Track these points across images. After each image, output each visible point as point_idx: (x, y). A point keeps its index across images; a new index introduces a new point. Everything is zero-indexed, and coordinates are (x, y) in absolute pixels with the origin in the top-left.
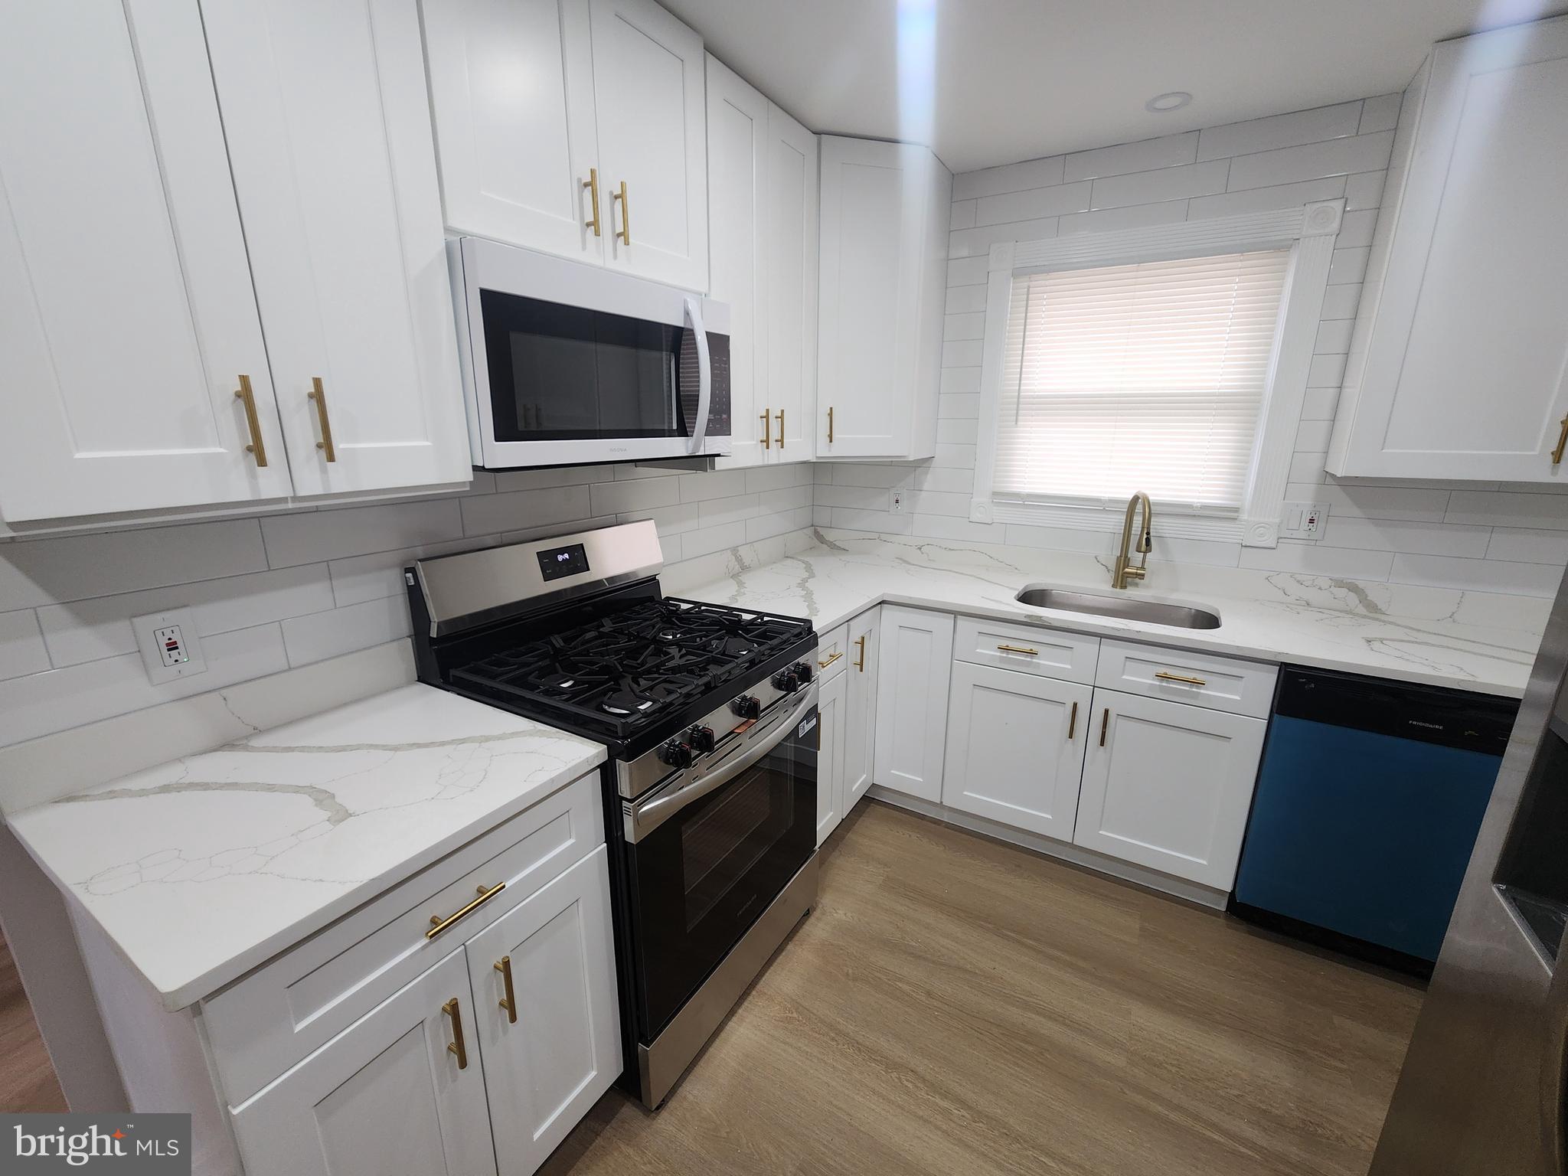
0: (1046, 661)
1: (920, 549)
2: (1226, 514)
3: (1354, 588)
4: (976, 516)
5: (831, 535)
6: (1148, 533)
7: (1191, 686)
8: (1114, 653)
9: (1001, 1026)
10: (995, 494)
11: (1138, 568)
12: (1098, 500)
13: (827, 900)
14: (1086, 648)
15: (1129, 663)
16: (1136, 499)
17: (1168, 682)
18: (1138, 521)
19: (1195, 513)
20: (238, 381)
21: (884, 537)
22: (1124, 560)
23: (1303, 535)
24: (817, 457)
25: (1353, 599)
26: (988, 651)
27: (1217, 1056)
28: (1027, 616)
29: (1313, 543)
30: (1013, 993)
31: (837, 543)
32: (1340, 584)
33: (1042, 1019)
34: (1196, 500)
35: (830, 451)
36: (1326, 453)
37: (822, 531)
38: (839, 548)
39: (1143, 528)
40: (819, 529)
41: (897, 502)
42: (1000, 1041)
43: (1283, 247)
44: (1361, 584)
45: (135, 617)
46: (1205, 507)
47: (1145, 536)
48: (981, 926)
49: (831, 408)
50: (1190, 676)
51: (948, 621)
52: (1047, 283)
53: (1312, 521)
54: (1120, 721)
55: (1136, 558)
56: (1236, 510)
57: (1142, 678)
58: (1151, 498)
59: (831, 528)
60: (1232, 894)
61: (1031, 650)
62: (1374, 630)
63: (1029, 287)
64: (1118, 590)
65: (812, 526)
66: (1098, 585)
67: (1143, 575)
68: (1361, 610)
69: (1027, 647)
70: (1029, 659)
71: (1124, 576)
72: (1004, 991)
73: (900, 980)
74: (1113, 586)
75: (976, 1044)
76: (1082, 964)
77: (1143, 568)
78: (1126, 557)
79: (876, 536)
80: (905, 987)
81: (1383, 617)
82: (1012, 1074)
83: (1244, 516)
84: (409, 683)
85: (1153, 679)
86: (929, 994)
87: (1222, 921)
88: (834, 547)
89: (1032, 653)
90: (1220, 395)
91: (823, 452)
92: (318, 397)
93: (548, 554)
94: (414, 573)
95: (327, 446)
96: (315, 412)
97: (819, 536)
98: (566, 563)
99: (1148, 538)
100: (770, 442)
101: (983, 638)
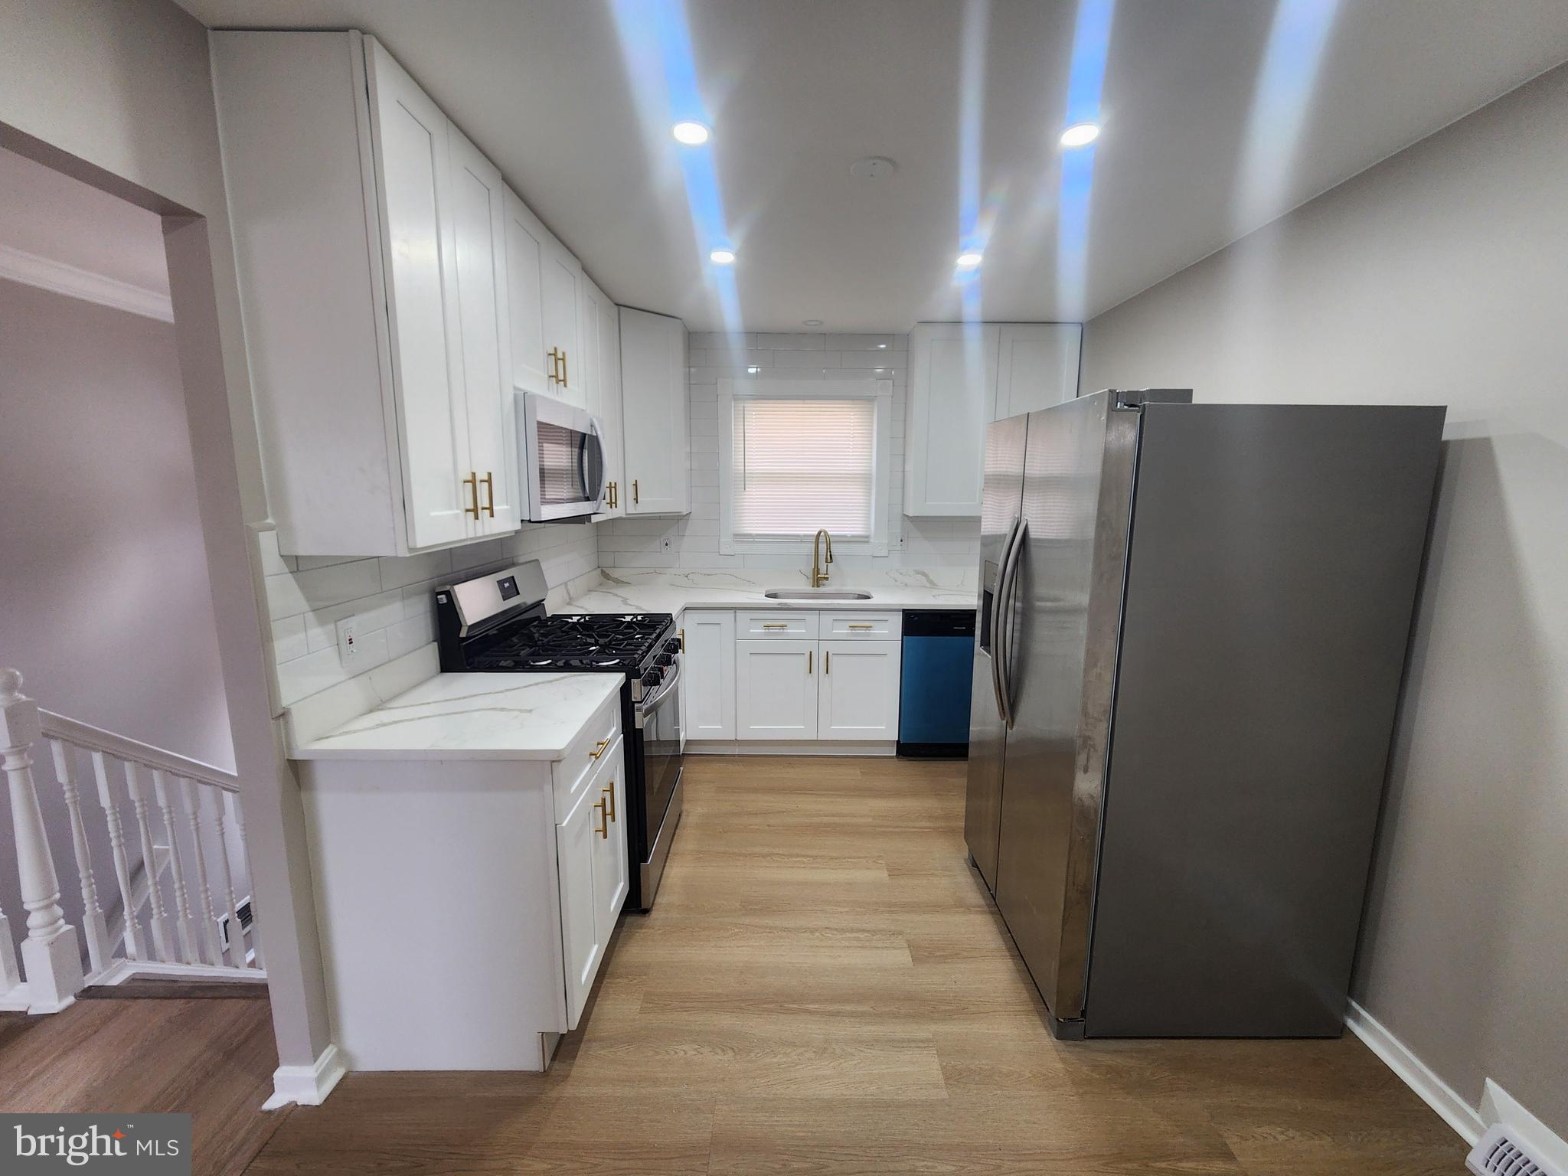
0: (793, 630)
1: (686, 576)
2: (864, 540)
3: (924, 573)
4: (724, 551)
5: (615, 574)
6: (830, 552)
7: (866, 630)
8: (827, 618)
10: (735, 535)
11: (826, 575)
13: (686, 807)
14: (812, 618)
15: (836, 623)
16: (820, 533)
17: (855, 630)
18: (822, 547)
20: (470, 474)
21: (659, 570)
22: (817, 570)
23: (899, 548)
24: (627, 514)
25: (924, 578)
26: (758, 630)
28: (779, 604)
29: (903, 552)
31: (620, 579)
32: (918, 572)
34: (848, 533)
35: (635, 509)
36: (903, 505)
37: (607, 571)
38: (623, 582)
39: (826, 549)
40: (605, 569)
41: (667, 545)
43: (870, 400)
44: (926, 571)
45: (339, 620)
46: (853, 536)
47: (829, 554)
49: (636, 481)
50: (864, 623)
51: (730, 615)
52: (755, 405)
53: (902, 541)
54: (835, 658)
55: (823, 566)
56: (867, 537)
57: (843, 631)
58: (829, 533)
59: (614, 567)
60: (898, 742)
61: (782, 625)
62: (935, 592)
63: (744, 407)
64: (816, 588)
65: (599, 567)
66: (806, 587)
67: (830, 578)
68: (928, 585)
69: (779, 623)
70: (782, 631)
71: (818, 580)
73: (751, 825)
74: (811, 584)
77: (829, 574)
78: (818, 568)
79: (653, 570)
81: (936, 586)
83: (872, 540)
84: (438, 674)
85: (848, 629)
87: (896, 759)
88: (618, 582)
89: (782, 627)
90: (855, 475)
91: (631, 510)
92: (489, 481)
93: (501, 583)
94: (448, 594)
95: (491, 508)
96: (483, 490)
97: (605, 575)
98: (509, 588)
99: (831, 555)
100: (611, 503)
101: (753, 622)
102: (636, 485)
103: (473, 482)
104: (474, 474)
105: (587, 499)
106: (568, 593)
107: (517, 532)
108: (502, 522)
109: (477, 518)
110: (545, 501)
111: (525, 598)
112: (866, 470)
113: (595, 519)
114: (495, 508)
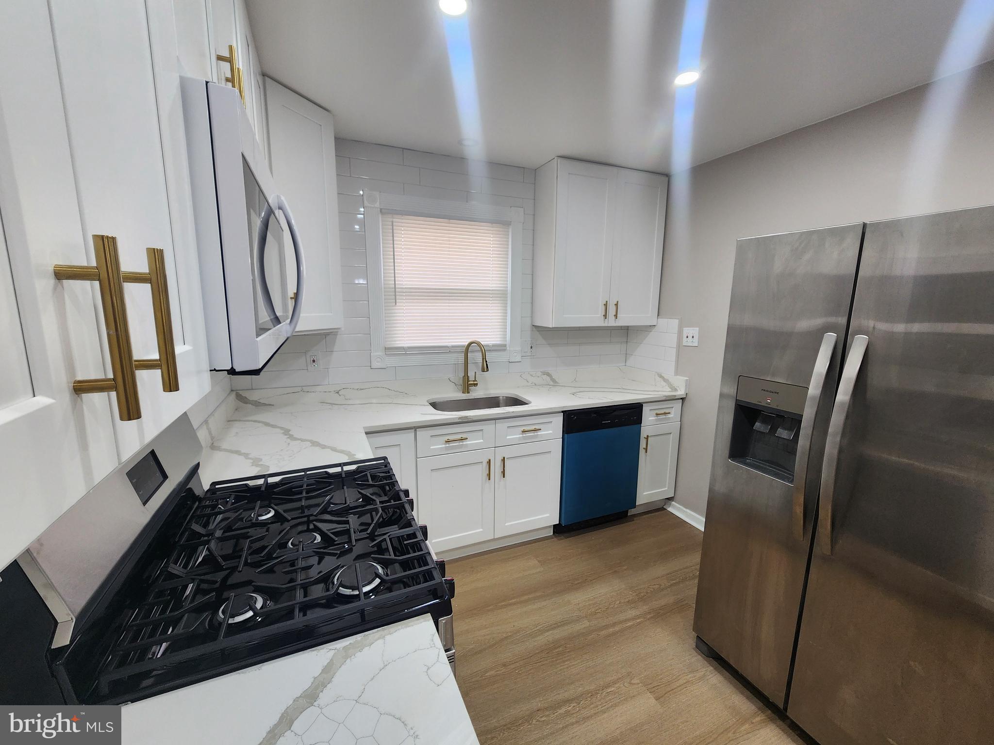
0: (472, 441)
1: (338, 393)
2: (502, 348)
3: (548, 375)
4: (375, 364)
5: (253, 396)
6: (486, 362)
7: (535, 433)
8: (502, 426)
9: (543, 650)
10: (386, 349)
11: (474, 381)
12: (447, 347)
14: (488, 427)
15: (508, 429)
16: (469, 343)
17: (526, 434)
19: (490, 349)
21: (305, 389)
22: (466, 377)
23: (531, 354)
25: (548, 378)
26: (438, 445)
27: (603, 594)
28: (460, 418)
29: (532, 357)
30: (531, 631)
31: (261, 401)
32: (544, 374)
33: (551, 632)
34: (489, 343)
36: (532, 317)
37: (244, 394)
38: (265, 404)
39: (483, 359)
40: (241, 392)
41: (314, 361)
42: (549, 658)
43: (505, 224)
44: (550, 372)
46: (494, 345)
48: (489, 611)
50: (533, 428)
51: (411, 435)
52: (403, 221)
53: (531, 347)
54: (510, 461)
56: (505, 346)
57: (515, 436)
59: (253, 389)
60: (559, 525)
61: (461, 438)
63: (392, 222)
64: (467, 394)
66: (457, 393)
67: (477, 384)
68: (552, 383)
69: (459, 437)
70: (461, 443)
71: (467, 385)
72: (528, 633)
74: (463, 392)
75: (545, 669)
76: (538, 594)
77: (475, 380)
78: (467, 376)
79: (299, 389)
80: (492, 673)
81: (558, 384)
82: (568, 668)
83: (508, 348)
85: (520, 434)
86: (504, 665)
88: (260, 405)
89: (462, 439)
90: (492, 290)
97: (240, 398)
99: (487, 365)
101: (434, 439)
106: (210, 433)
112: (501, 287)
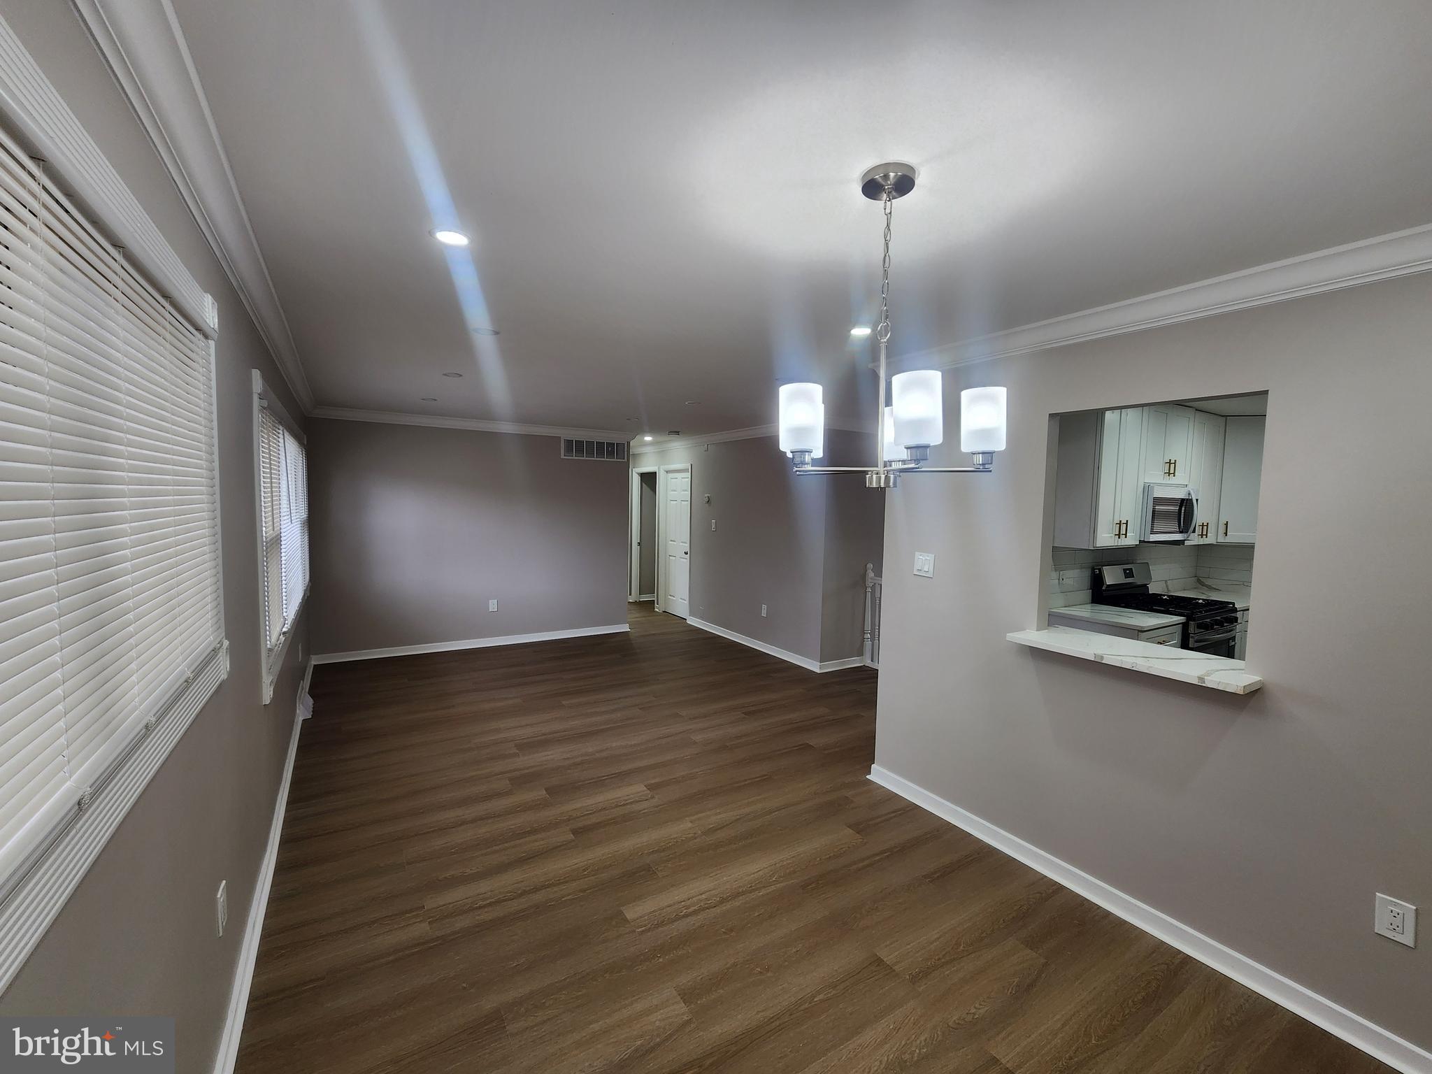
5: (1210, 583)
24: (1217, 542)
35: (1225, 539)
49: (1227, 522)
59: (1209, 578)
65: (1194, 576)
84: (1089, 603)
88: (1210, 588)
91: (1221, 539)
92: (1127, 524)
93: (1125, 570)
94: (1100, 570)
95: (1126, 534)
96: (1124, 527)
97: (1199, 581)
98: (1128, 573)
100: (1202, 535)
102: (1227, 524)
103: (1120, 524)
104: (1120, 521)
105: (1181, 532)
106: (1167, 586)
107: (1136, 545)
108: (1131, 540)
109: (1119, 538)
110: (1152, 532)
111: (1137, 580)
113: (1187, 543)
114: (1128, 534)
